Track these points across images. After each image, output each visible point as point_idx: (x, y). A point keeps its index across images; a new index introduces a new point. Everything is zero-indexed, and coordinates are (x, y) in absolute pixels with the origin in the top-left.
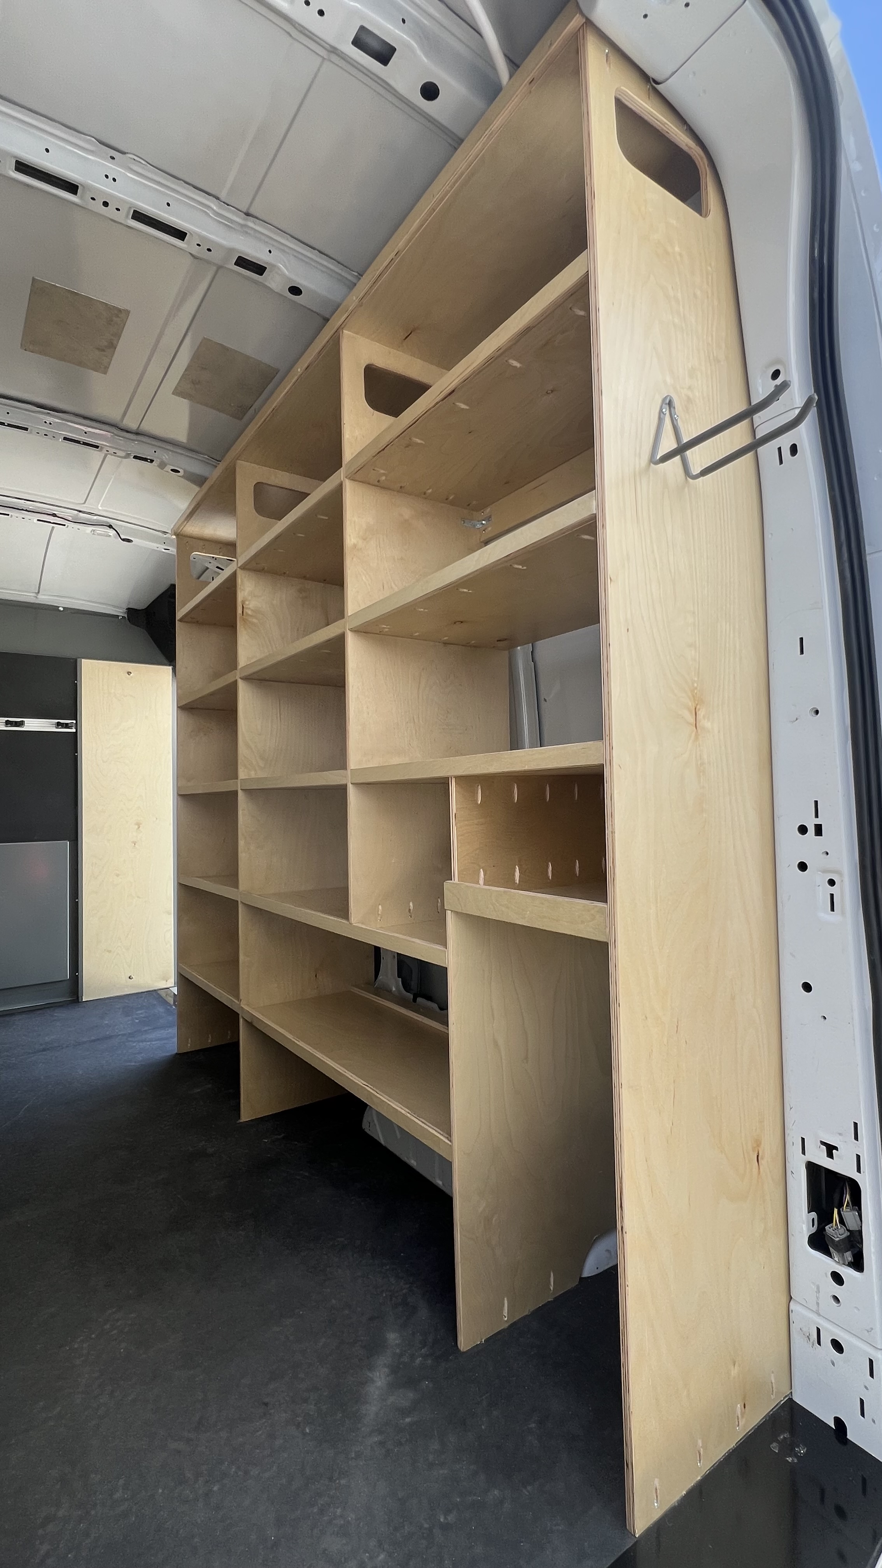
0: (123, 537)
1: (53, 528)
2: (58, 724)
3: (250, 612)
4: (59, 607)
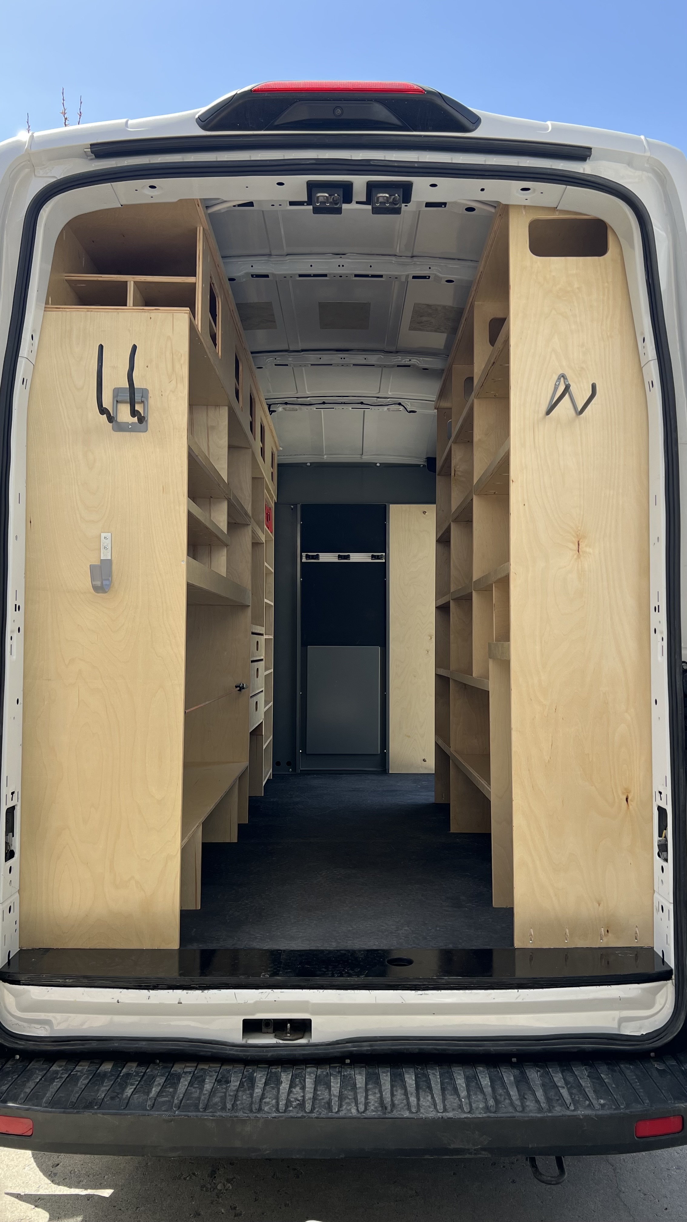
0: (409, 410)
1: (364, 411)
2: (373, 557)
3: (459, 473)
4: (377, 463)
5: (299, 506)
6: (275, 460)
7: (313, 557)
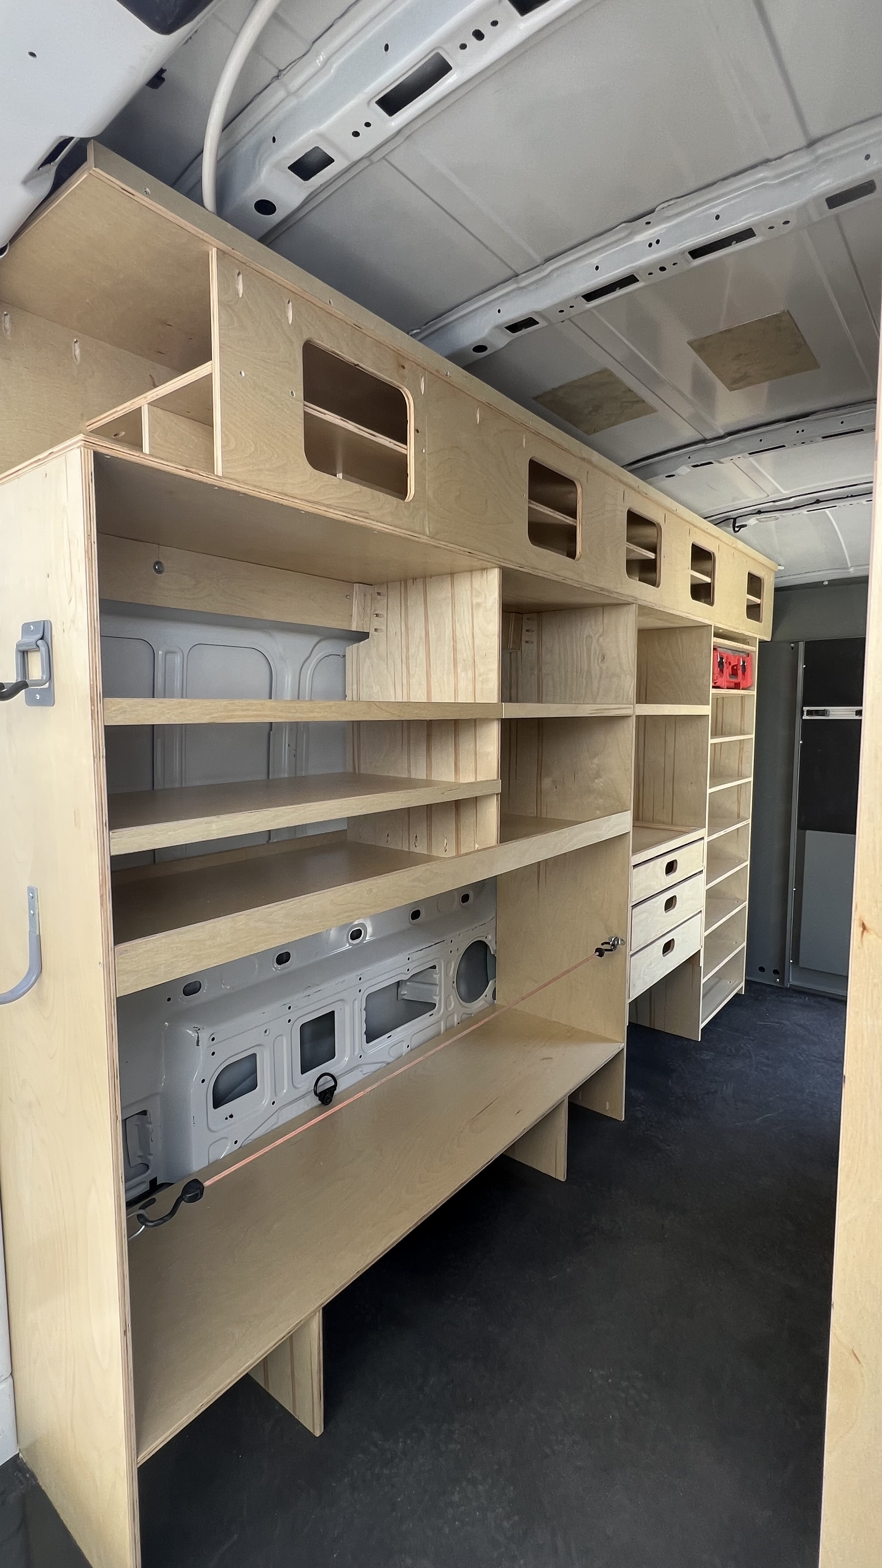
5: (802, 646)
6: (764, 586)
7: (817, 713)
